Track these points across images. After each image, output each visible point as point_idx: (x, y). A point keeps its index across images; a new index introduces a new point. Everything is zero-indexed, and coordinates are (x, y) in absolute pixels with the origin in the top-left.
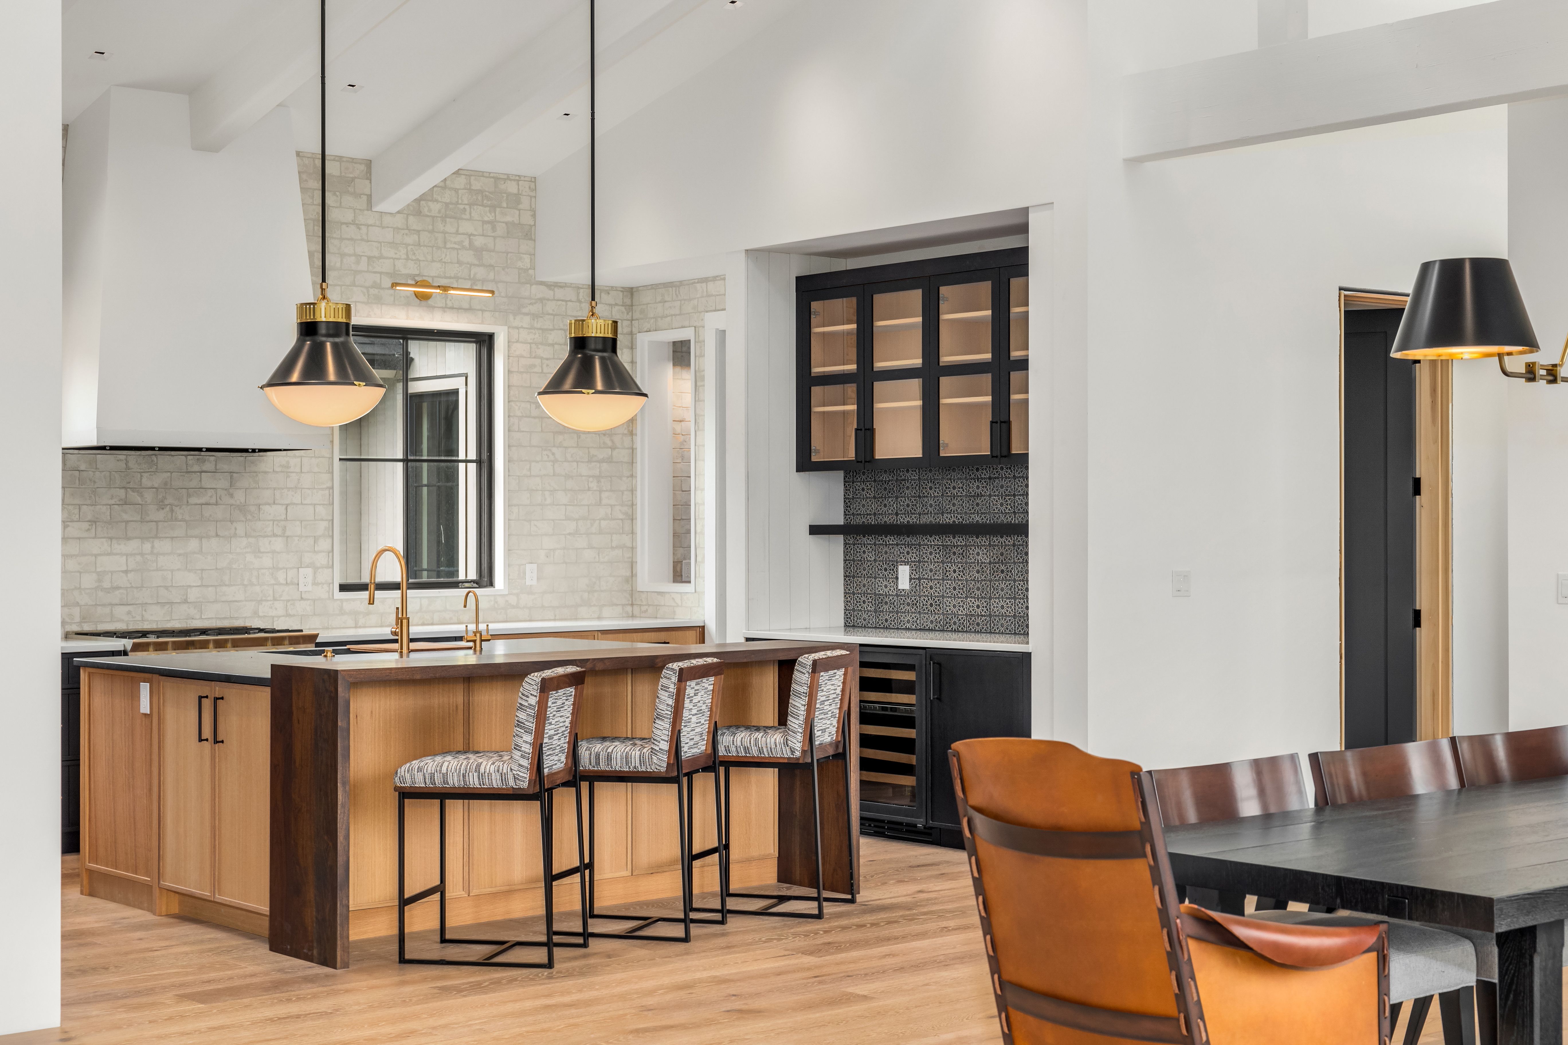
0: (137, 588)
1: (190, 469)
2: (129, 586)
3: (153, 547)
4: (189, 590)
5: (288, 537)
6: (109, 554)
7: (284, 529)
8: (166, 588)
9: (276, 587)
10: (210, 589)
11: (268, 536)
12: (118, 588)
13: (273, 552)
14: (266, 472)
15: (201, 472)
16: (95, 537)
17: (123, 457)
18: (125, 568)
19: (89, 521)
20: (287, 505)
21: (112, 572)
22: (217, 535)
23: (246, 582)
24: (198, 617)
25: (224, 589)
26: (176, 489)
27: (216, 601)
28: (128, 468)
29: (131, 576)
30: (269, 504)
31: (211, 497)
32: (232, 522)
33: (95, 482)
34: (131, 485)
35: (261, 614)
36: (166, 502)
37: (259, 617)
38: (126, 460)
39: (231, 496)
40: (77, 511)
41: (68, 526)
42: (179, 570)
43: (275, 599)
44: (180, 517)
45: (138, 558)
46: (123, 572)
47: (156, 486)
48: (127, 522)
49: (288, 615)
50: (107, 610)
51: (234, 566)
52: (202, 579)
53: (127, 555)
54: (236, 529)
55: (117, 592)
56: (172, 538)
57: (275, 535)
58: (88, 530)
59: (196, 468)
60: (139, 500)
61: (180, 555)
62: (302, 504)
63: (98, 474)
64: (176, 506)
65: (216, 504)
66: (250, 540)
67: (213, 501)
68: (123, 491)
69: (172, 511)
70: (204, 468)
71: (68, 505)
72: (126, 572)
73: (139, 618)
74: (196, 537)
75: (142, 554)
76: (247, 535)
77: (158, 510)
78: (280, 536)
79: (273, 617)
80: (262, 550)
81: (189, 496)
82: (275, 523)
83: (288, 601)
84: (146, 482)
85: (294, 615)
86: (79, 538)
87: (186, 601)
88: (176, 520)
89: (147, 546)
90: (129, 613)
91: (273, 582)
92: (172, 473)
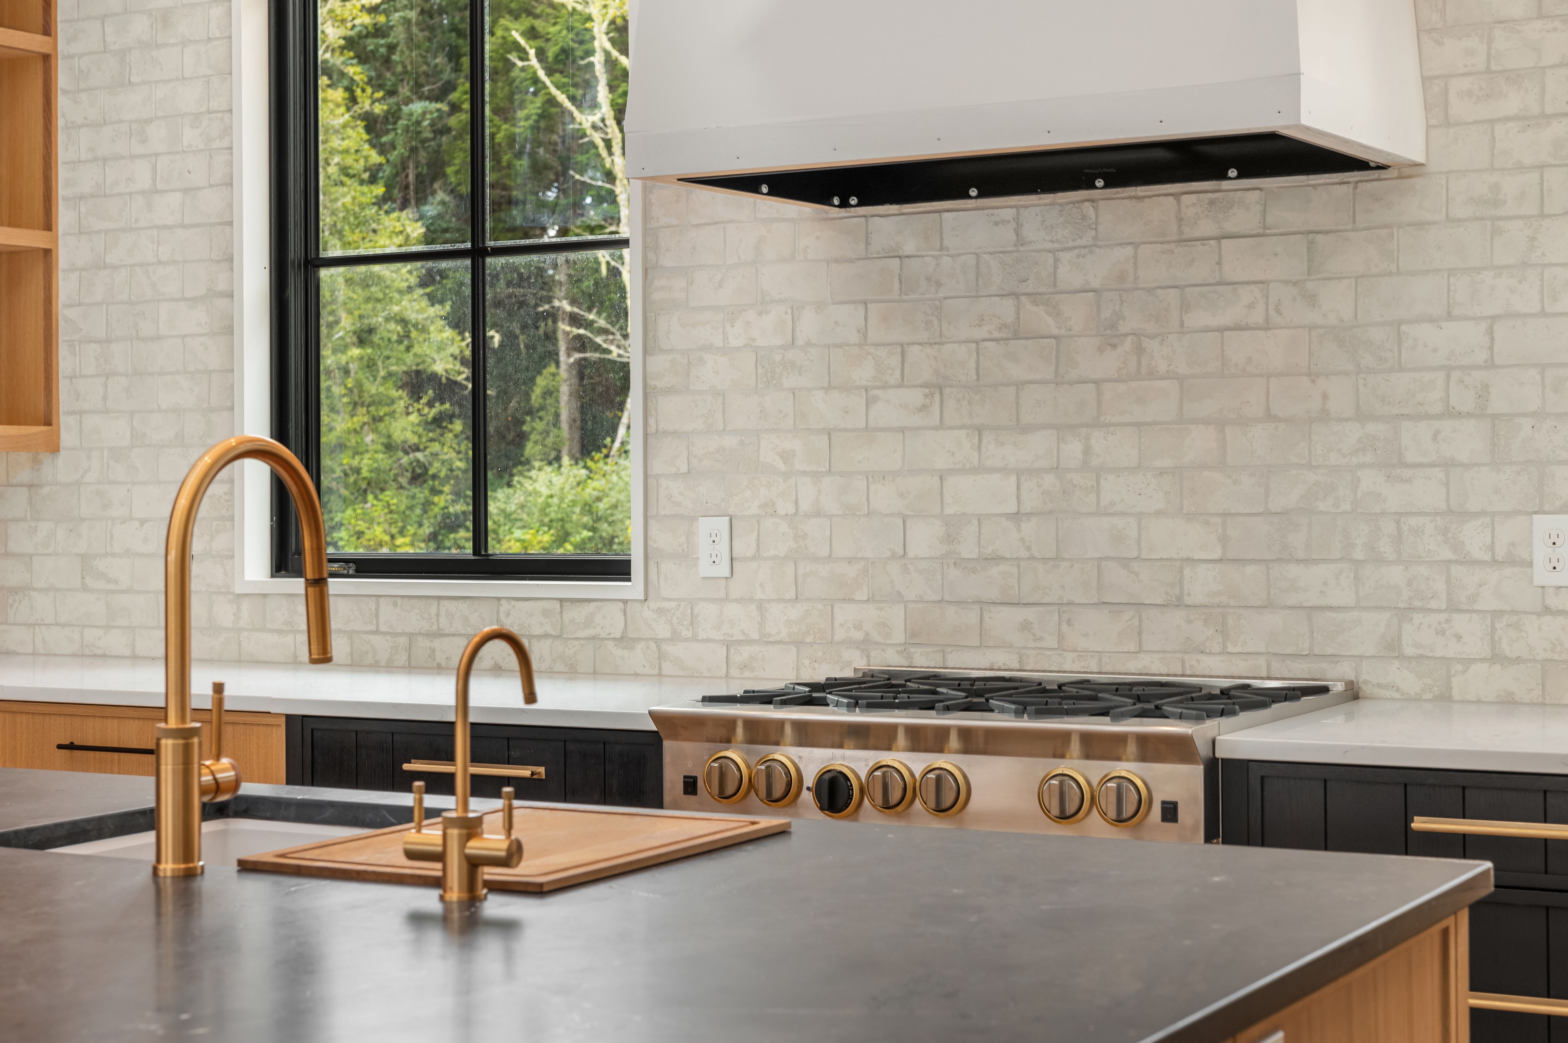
0: (1045, 560)
1: (1189, 233)
2: (1024, 554)
3: (1087, 451)
4: (1187, 572)
5: (1495, 417)
6: (975, 470)
7: (1483, 393)
8: (1124, 562)
9: (1455, 569)
10: (1250, 569)
11: (1428, 417)
12: (997, 559)
13: (1449, 464)
14: (1420, 225)
15: (1219, 238)
16: (941, 426)
17: (1008, 214)
18: (1013, 509)
19: (924, 386)
20: (1494, 318)
21: (980, 519)
22: (1270, 417)
23: (1359, 555)
24: (1217, 648)
25: (1293, 570)
26: (1150, 291)
27: (1269, 606)
28: (1020, 240)
29: (1029, 527)
30: (1431, 320)
31: (1251, 306)
32: (1313, 375)
33: (939, 284)
34: (1030, 287)
35: (1409, 651)
36: (1124, 328)
37: (1401, 657)
38: (1017, 220)
39: (1312, 300)
40: (895, 361)
41: (876, 399)
42: (1159, 513)
43: (1453, 608)
44: (1162, 367)
45: (1050, 480)
46: (1008, 516)
47: (1096, 283)
48: (1020, 385)
49: (1496, 658)
50: (972, 616)
51: (1322, 506)
52: (1224, 539)
53: (1019, 473)
54: (1325, 397)
55: (995, 570)
56: (1138, 425)
57: (1451, 413)
58: (924, 408)
59: (1206, 227)
60: (1050, 325)
61: (1162, 472)
62: (1543, 313)
63: (946, 261)
64: (1152, 337)
65: (1267, 327)
66: (1372, 428)
67: (1257, 317)
68: (1009, 302)
69: (1140, 350)
70: (1230, 226)
71: (876, 345)
72: (1017, 517)
73: (1051, 641)
74: (1206, 422)
75: (1056, 469)
76: (1361, 416)
77: (1101, 350)
78: (1469, 415)
79: (1445, 660)
80: (1411, 457)
81: (1186, 307)
82: (1456, 375)
83: (1497, 614)
84: (1068, 276)
85: (1518, 660)
86: (902, 430)
87: (1178, 603)
88: (1152, 375)
89: (1073, 449)
90: (1025, 626)
91: (1447, 554)
92: (1136, 245)
